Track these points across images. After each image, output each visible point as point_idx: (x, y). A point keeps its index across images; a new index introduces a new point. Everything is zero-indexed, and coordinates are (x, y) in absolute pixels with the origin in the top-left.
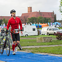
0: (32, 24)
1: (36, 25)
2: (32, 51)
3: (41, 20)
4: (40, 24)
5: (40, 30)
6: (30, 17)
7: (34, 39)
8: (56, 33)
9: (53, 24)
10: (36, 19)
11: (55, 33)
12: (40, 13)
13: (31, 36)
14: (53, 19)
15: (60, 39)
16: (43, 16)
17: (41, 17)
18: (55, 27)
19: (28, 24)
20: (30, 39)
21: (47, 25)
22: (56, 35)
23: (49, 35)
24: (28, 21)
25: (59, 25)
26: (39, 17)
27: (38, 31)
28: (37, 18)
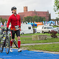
0: (28, 23)
1: (32, 24)
2: (28, 48)
3: (36, 19)
4: (36, 23)
5: (35, 28)
6: (26, 16)
7: (30, 37)
8: (51, 31)
9: (48, 22)
10: (31, 18)
11: (49, 31)
12: (35, 12)
13: (27, 34)
14: (48, 18)
15: (55, 37)
16: (38, 15)
17: (36, 16)
18: (50, 25)
19: (24, 23)
20: (26, 37)
21: (42, 24)
22: (51, 33)
23: (44, 33)
24: (24, 20)
25: (53, 24)
26: (34, 16)
27: (33, 29)
28: (33, 17)
